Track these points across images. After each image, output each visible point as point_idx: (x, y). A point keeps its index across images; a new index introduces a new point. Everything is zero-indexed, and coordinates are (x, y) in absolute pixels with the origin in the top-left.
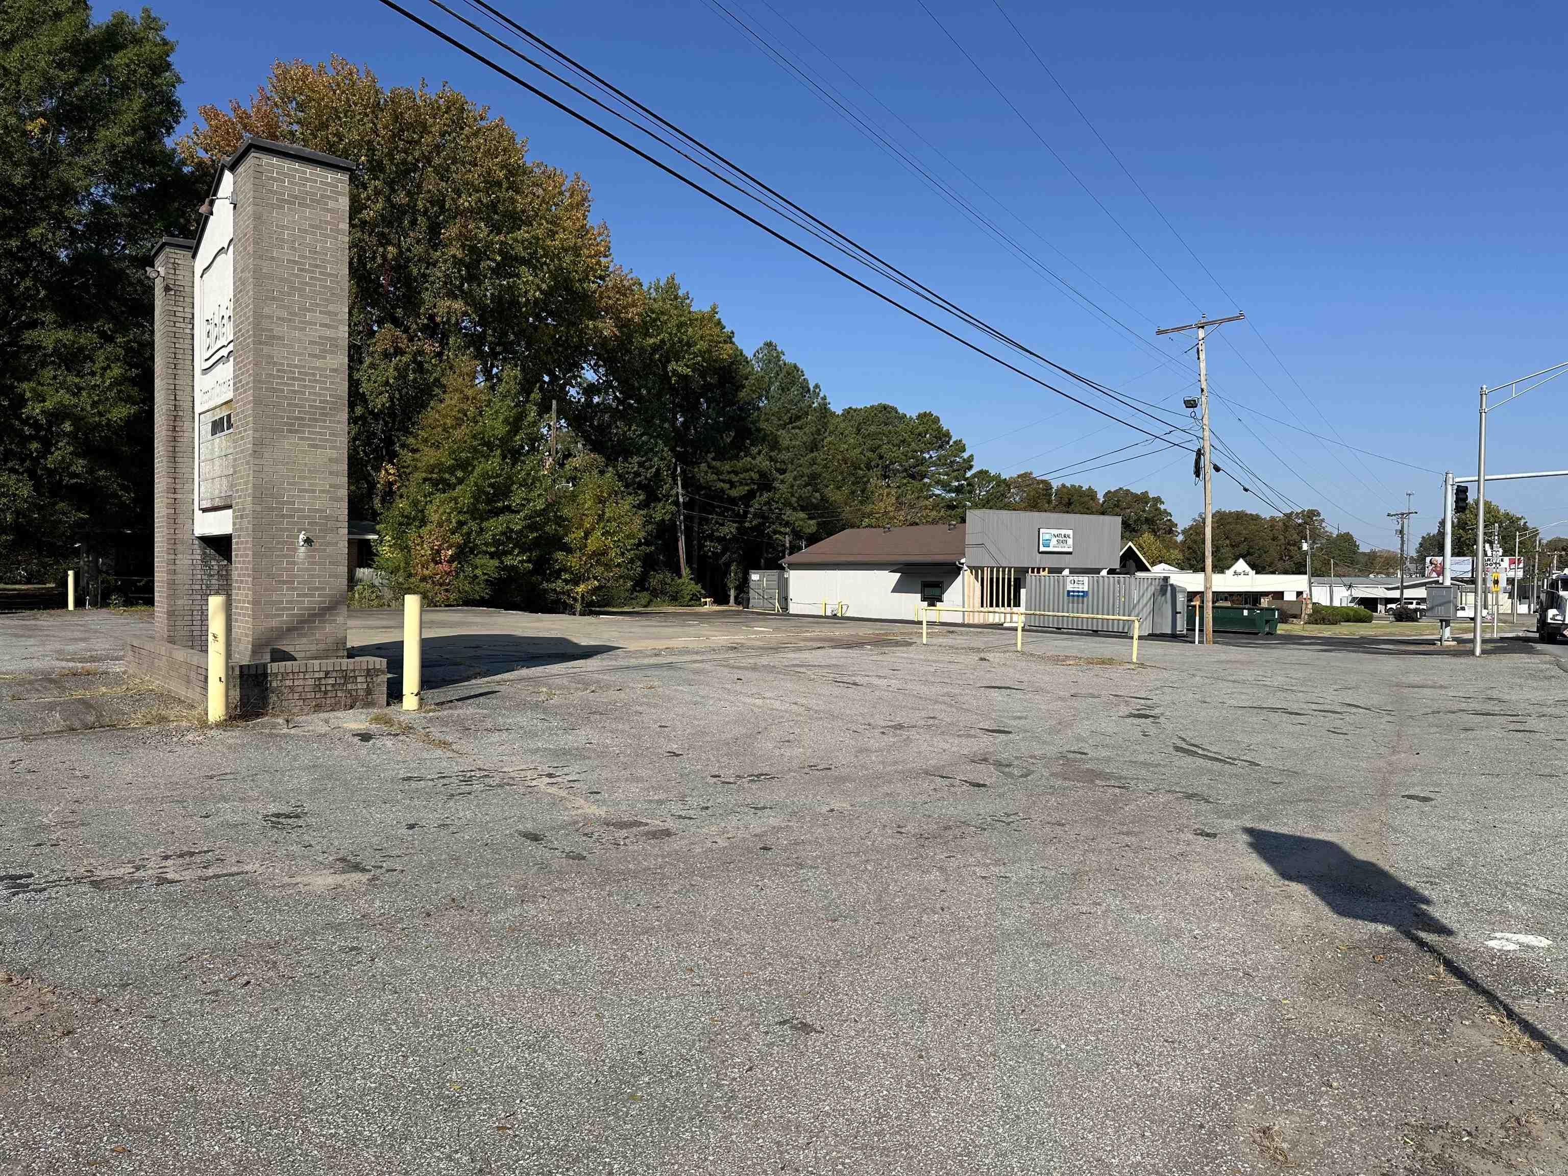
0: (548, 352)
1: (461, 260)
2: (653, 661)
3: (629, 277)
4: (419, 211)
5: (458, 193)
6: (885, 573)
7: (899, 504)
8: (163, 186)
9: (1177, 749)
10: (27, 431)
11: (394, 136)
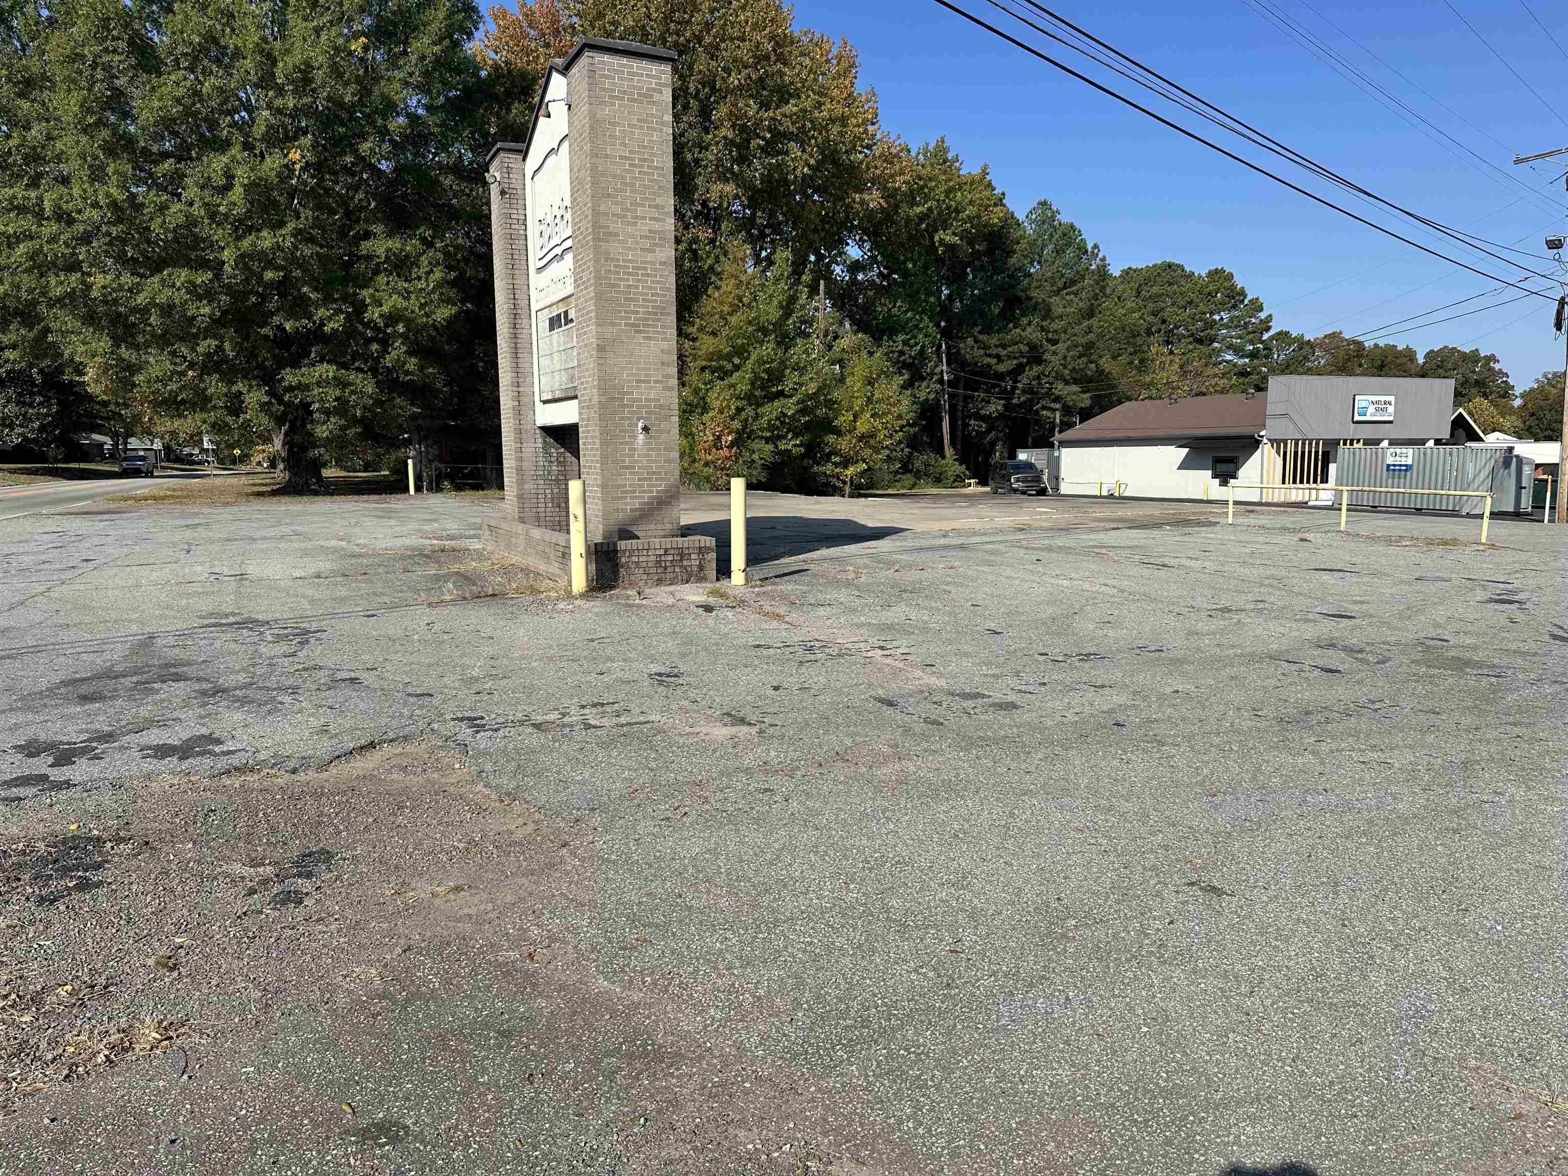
0: (816, 230)
1: (731, 141)
2: (943, 541)
3: (897, 143)
4: (691, 94)
5: (727, 70)
6: (1172, 449)
7: (1184, 371)
8: (468, 93)
9: (1555, 637)
10: (369, 333)
11: (665, 18)
